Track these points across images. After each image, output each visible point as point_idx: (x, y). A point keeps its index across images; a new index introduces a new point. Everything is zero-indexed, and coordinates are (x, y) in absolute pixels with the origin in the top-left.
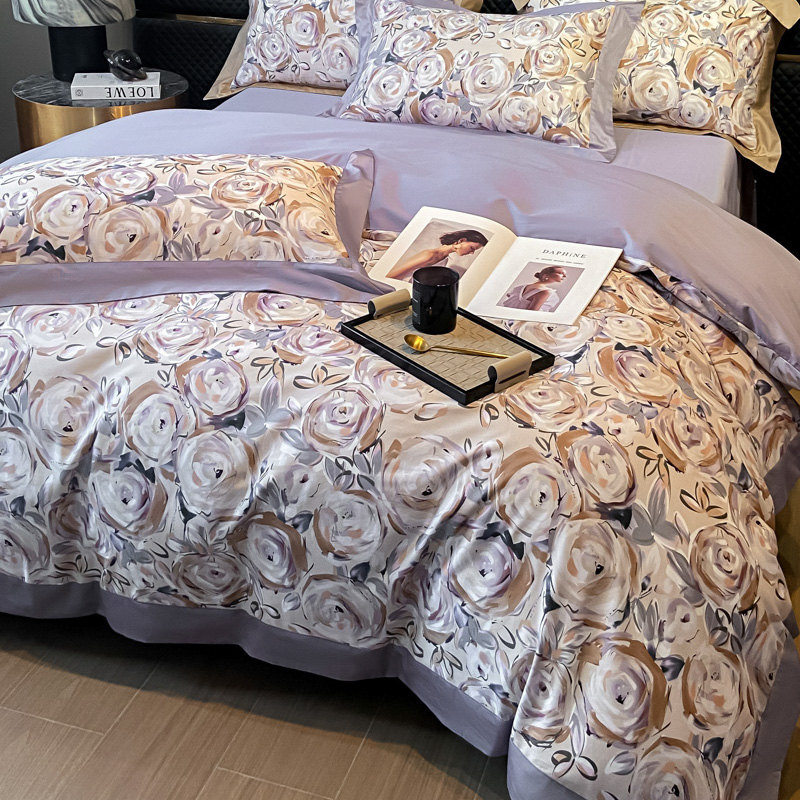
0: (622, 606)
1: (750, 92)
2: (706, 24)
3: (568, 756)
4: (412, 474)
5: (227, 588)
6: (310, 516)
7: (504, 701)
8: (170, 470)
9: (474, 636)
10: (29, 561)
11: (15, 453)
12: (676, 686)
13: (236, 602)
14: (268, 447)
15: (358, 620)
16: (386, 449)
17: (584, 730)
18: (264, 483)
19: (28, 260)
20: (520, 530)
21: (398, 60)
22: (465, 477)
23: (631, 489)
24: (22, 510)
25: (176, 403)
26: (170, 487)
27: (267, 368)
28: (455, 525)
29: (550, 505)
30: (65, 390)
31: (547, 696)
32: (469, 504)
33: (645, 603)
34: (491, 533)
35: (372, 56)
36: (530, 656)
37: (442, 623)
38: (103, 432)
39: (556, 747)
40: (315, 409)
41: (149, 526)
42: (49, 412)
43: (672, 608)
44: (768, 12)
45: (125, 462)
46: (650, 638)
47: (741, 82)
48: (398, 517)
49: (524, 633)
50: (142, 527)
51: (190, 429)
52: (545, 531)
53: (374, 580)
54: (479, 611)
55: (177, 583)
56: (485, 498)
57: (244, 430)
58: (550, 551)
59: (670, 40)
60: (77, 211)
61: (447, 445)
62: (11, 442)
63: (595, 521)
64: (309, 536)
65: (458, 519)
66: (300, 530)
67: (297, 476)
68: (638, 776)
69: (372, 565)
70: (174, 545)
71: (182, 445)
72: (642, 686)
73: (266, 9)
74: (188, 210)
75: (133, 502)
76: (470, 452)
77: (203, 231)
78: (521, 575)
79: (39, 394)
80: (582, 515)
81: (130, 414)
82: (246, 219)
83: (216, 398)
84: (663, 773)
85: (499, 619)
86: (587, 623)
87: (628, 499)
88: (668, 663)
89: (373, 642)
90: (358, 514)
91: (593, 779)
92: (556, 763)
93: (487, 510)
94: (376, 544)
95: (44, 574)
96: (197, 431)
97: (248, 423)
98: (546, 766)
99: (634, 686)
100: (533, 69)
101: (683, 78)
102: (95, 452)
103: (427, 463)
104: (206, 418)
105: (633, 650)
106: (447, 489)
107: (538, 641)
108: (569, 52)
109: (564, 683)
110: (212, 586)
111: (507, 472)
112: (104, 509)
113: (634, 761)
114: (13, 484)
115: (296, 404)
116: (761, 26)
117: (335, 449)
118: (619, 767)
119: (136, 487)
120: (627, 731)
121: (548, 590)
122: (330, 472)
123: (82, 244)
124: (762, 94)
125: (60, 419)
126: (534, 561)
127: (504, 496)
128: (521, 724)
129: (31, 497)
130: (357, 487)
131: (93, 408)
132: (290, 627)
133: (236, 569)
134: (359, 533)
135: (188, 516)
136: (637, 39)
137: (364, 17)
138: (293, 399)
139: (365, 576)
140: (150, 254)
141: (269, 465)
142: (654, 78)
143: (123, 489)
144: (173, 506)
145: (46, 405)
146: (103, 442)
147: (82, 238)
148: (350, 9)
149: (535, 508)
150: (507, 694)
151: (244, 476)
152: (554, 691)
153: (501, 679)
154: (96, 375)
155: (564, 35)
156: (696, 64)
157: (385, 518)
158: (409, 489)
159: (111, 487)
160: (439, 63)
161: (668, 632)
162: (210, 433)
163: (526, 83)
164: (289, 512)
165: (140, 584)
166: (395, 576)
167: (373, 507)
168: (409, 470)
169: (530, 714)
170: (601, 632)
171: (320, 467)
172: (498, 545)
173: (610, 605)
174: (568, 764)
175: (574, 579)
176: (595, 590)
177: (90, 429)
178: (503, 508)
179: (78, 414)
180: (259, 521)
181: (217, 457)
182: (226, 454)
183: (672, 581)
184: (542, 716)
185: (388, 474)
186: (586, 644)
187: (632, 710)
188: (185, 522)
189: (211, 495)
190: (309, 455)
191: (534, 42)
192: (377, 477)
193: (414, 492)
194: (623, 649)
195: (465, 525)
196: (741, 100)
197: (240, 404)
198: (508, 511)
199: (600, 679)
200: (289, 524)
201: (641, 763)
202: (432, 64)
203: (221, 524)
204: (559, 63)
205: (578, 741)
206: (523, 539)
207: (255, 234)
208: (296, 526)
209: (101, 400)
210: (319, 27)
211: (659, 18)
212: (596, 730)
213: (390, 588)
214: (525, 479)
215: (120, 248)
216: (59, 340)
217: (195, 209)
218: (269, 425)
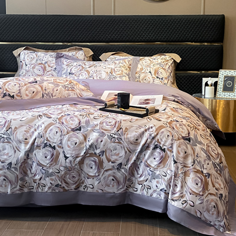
0: (193, 161)
1: (171, 79)
2: (158, 62)
3: (186, 201)
4: (132, 135)
5: (77, 182)
6: (104, 152)
7: (165, 193)
8: (60, 145)
9: (154, 177)
10: (11, 185)
11: (8, 149)
12: (209, 180)
13: (78, 188)
14: (89, 135)
15: (118, 183)
16: (124, 130)
17: (189, 194)
18: (90, 144)
19: (4, 99)
20: (164, 145)
21: (73, 74)
22: (147, 134)
23: (189, 133)
24: (11, 167)
25: (60, 127)
26: (61, 151)
27: (84, 116)
28: (146, 147)
29: (170, 138)
30: (24, 128)
31: (177, 187)
32: (149, 140)
33: (198, 160)
34: (156, 147)
35: (64, 74)
36: (171, 177)
37: (144, 176)
38: (38, 138)
39: (182, 200)
40: (101, 123)
41: (54, 163)
42: (20, 135)
43: (205, 161)
44: (172, 59)
45: (46, 145)
46: (201, 168)
47: (169, 77)
48: (129, 148)
49: (169, 172)
50: (52, 164)
51: (65, 132)
52: (170, 144)
53: (123, 168)
54: (155, 169)
55: (61, 182)
56: (153, 138)
57: (82, 131)
58: (172, 149)
59: (148, 66)
60: (16, 86)
61: (140, 127)
62: (7, 146)
63: (182, 141)
64: (104, 158)
65: (146, 145)
66: (101, 156)
67: (100, 140)
68: (205, 204)
69: (123, 163)
70: (62, 168)
71: (64, 137)
72: (202, 180)
73: (26, 65)
74: (48, 85)
75: (49, 157)
76: (147, 128)
77: (53, 90)
78: (165, 157)
79: (16, 130)
80: (179, 139)
81: (46, 132)
82: (65, 87)
83: (72, 124)
84: (211, 202)
85: (161, 170)
86: (185, 166)
87: (189, 136)
88: (207, 174)
89: (122, 190)
90: (118, 149)
91: (193, 206)
92: (183, 204)
93: (154, 141)
94: (124, 157)
95: (15, 189)
96: (68, 133)
97: (82, 129)
98: (180, 206)
99: (200, 180)
100: (114, 73)
101: (154, 76)
102: (36, 144)
103: (136, 132)
104: (70, 130)
105: (198, 172)
106: (142, 138)
107: (173, 173)
108: (123, 69)
109: (182, 183)
110: (72, 182)
111: (158, 131)
112: (39, 161)
113: (203, 200)
114: (8, 159)
115: (96, 123)
116: (171, 62)
117: (110, 132)
118: (199, 202)
119: (49, 152)
120: (200, 192)
121: (174, 159)
122: (109, 138)
123: (19, 94)
124: (174, 80)
125: (23, 136)
126: (169, 152)
127: (158, 137)
128: (171, 197)
129: (14, 162)
130: (117, 141)
131: (33, 133)
132: (97, 191)
133: (80, 175)
134: (118, 154)
135: (66, 158)
136: (139, 66)
137: (59, 65)
138: (94, 122)
139: (120, 167)
140: (39, 96)
141: (90, 139)
142: (146, 76)
143: (45, 153)
144: (61, 156)
145: (18, 133)
146: (38, 141)
147: (19, 93)
148: (54, 63)
149: (167, 139)
150: (166, 190)
151: (83, 143)
152: (179, 186)
153: (163, 186)
154: (32, 124)
155: (120, 64)
156: (156, 72)
157: (126, 149)
158: (132, 139)
159: (41, 154)
160: (86, 74)
161: (205, 167)
162: (72, 133)
163: (112, 77)
164: (98, 151)
165: (49, 185)
166: (129, 165)
167: (122, 146)
168: (131, 134)
169: (173, 193)
170: (188, 168)
171: (106, 137)
172: (158, 150)
173: (190, 161)
174: (186, 204)
175: (180, 156)
176: (186, 157)
177: (34, 137)
178: (158, 140)
179: (28, 135)
180: (88, 156)
181: (74, 139)
182: (77, 138)
183: (203, 155)
184: (177, 193)
185: (125, 136)
186: (185, 172)
187: (200, 187)
188: (66, 160)
189: (74, 150)
190: (102, 134)
191: (113, 66)
192: (123, 138)
193: (133, 140)
194: (195, 171)
195: (148, 147)
196: (169, 81)
197: (79, 125)
198: (160, 140)
199: (191, 180)
200: (98, 155)
201: (205, 200)
202: (84, 74)
203: (77, 159)
204: (121, 71)
205: (188, 197)
206: (165, 147)
207: (68, 90)
208: (100, 155)
209: (35, 130)
210: (44, 69)
211: (144, 61)
212: (192, 193)
213: (128, 169)
214: (162, 132)
215: (30, 95)
216: (19, 116)
217: (50, 85)
218: (89, 129)
